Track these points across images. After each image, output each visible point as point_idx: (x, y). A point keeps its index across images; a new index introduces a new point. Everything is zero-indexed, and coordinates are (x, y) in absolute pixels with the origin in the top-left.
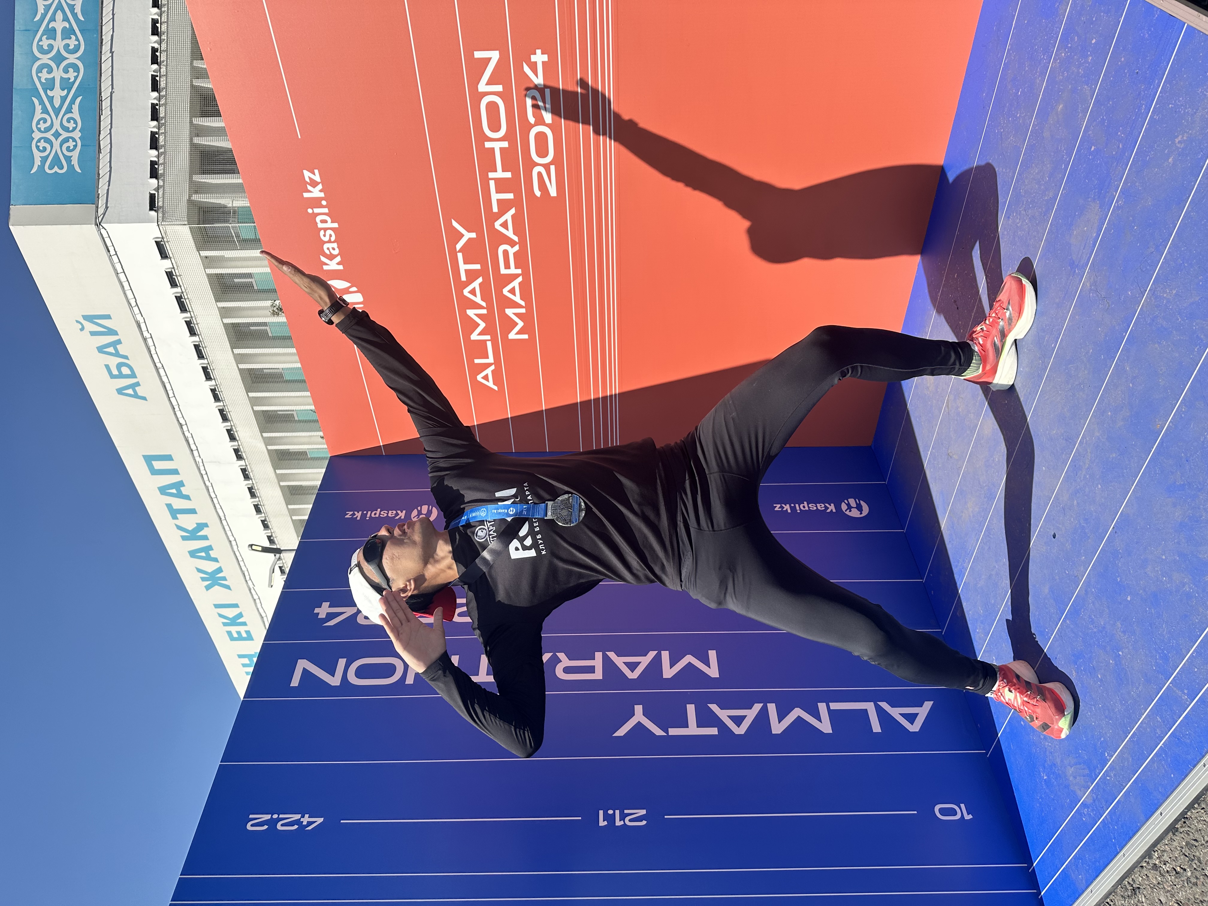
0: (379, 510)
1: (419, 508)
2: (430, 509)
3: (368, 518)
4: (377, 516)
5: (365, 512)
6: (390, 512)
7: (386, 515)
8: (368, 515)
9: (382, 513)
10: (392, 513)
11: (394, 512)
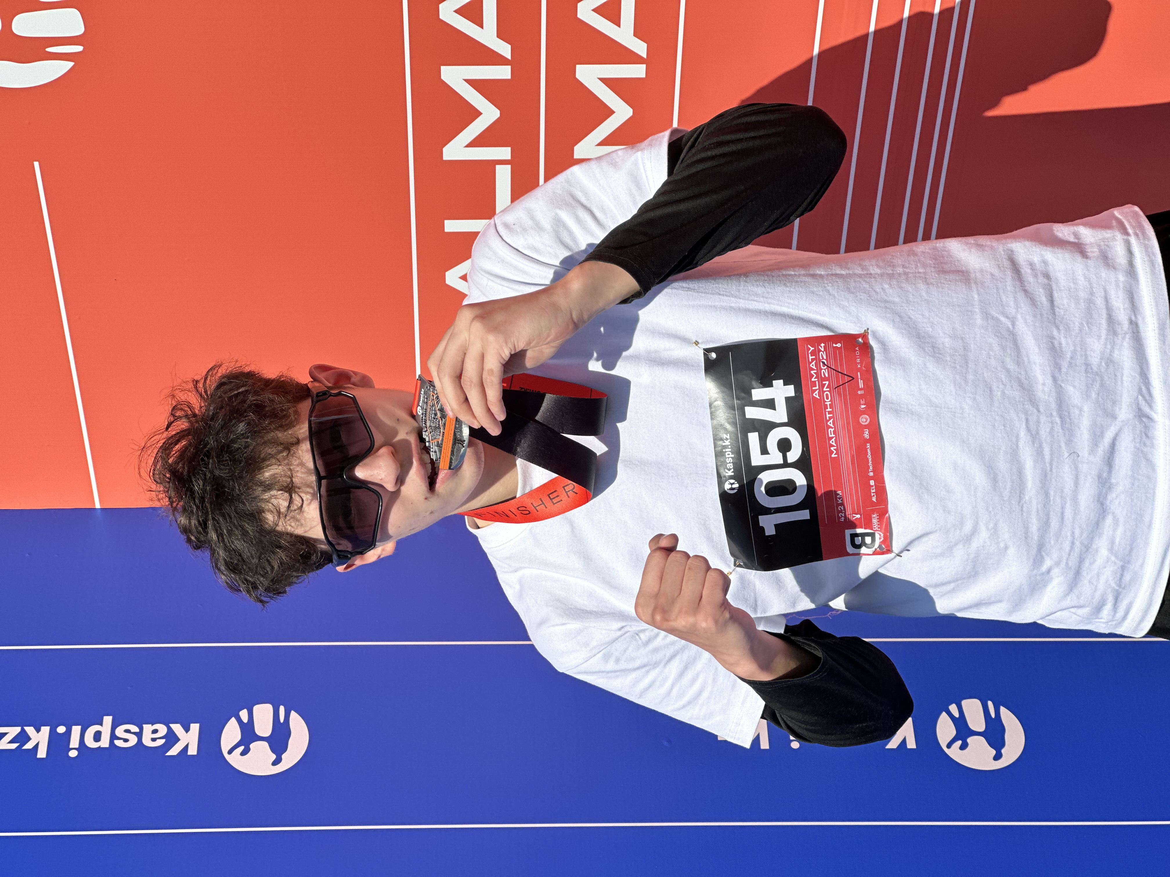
0: (108, 720)
1: (244, 715)
2: (282, 719)
3: (73, 754)
4: (105, 742)
5: (61, 729)
6: (148, 728)
7: (133, 740)
8: (74, 742)
9: (120, 731)
10: (155, 731)
11: (162, 730)
